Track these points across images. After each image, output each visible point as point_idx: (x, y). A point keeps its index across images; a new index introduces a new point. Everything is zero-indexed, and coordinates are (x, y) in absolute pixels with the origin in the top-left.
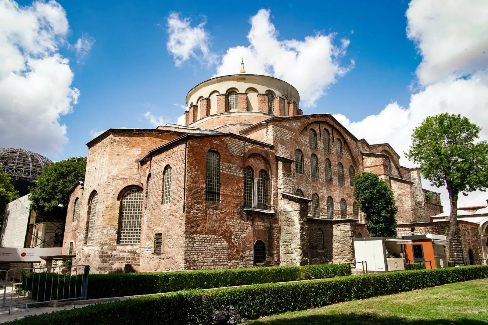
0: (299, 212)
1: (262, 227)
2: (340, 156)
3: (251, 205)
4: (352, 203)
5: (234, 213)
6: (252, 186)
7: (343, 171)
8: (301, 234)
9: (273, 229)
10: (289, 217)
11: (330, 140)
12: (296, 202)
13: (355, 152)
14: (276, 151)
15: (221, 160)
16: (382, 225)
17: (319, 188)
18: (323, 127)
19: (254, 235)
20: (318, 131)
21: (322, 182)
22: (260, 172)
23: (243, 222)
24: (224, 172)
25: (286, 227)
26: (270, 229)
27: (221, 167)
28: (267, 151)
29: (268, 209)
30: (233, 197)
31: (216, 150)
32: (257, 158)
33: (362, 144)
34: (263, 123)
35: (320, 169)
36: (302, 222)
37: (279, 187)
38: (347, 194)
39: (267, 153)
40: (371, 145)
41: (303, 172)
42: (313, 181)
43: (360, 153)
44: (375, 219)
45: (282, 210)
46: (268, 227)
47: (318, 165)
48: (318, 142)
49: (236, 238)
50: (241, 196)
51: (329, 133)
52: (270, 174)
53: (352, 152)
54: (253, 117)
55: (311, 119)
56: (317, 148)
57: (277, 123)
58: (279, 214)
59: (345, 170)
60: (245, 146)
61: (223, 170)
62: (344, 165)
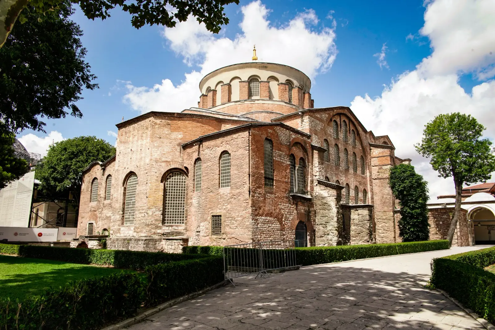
0: (336, 197)
1: (303, 211)
2: (354, 147)
3: (293, 190)
4: (363, 189)
5: (284, 197)
6: (294, 173)
7: (356, 160)
8: (338, 217)
9: (310, 212)
10: (325, 202)
11: (347, 131)
12: (333, 189)
13: (365, 143)
14: (312, 141)
15: (274, 148)
16: (418, 211)
17: (340, 176)
18: (343, 118)
19: (298, 217)
20: (339, 123)
21: (342, 170)
22: (300, 160)
23: (290, 205)
24: (276, 159)
25: (322, 211)
26: (308, 213)
27: (274, 154)
28: (305, 140)
29: (305, 194)
30: (283, 182)
31: (270, 138)
32: (297, 147)
33: (370, 135)
34: (300, 113)
35: (341, 158)
36: (338, 206)
37: (314, 174)
38: (359, 182)
39: (305, 142)
40: (376, 137)
41: (329, 161)
42: (336, 169)
43: (368, 144)
44: (413, 205)
45: (317, 196)
46: (307, 210)
47: (339, 154)
48: (339, 132)
49: (286, 220)
50: (288, 182)
51: (346, 125)
52: (306, 162)
53: (363, 143)
54: (276, 105)
55: (335, 111)
56: (338, 139)
57: (312, 114)
58: (315, 199)
59: (358, 159)
60: (290, 135)
61: (275, 157)
62: (357, 154)
